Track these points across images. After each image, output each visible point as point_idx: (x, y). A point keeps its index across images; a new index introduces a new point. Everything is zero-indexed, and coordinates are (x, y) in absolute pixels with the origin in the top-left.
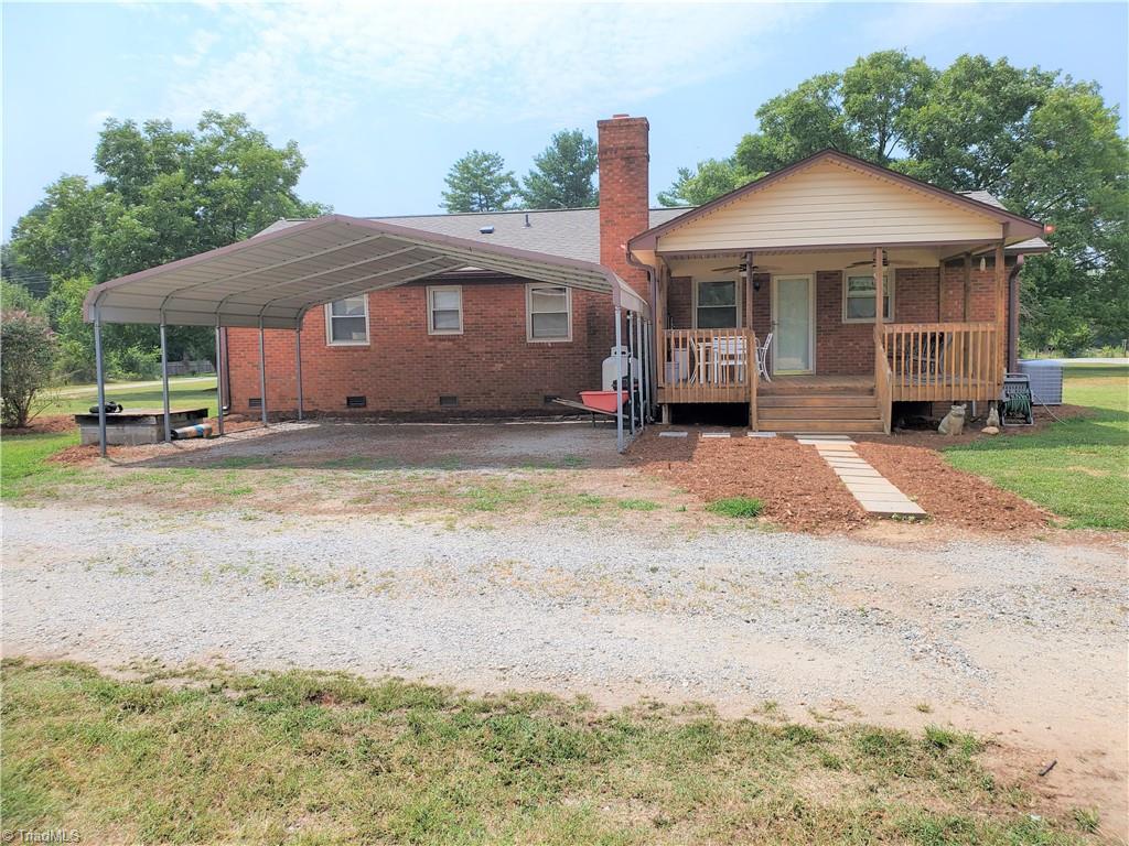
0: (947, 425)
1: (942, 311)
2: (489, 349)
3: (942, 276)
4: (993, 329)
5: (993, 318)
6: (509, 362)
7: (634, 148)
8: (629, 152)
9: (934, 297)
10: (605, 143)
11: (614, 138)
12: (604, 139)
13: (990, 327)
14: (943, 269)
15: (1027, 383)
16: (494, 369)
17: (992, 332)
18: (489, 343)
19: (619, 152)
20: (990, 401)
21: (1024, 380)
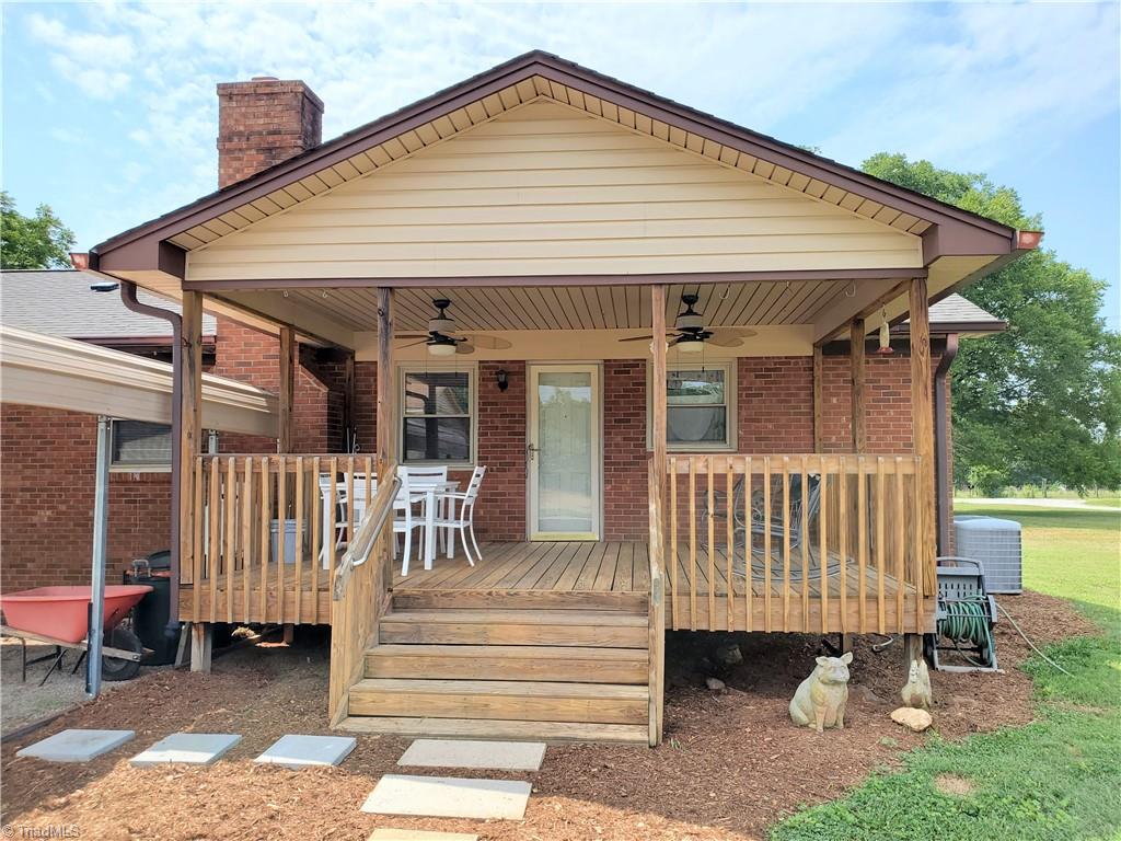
0: (807, 703)
1: (819, 431)
2: (28, 484)
3: (818, 372)
4: (909, 470)
5: (908, 448)
6: (63, 508)
7: (279, 133)
8: (270, 138)
9: (804, 408)
10: (231, 122)
11: (245, 116)
12: (230, 116)
13: (903, 465)
14: (819, 358)
15: (979, 579)
16: (35, 519)
17: (907, 477)
18: (28, 472)
19: (254, 140)
20: (907, 636)
21: (973, 571)
